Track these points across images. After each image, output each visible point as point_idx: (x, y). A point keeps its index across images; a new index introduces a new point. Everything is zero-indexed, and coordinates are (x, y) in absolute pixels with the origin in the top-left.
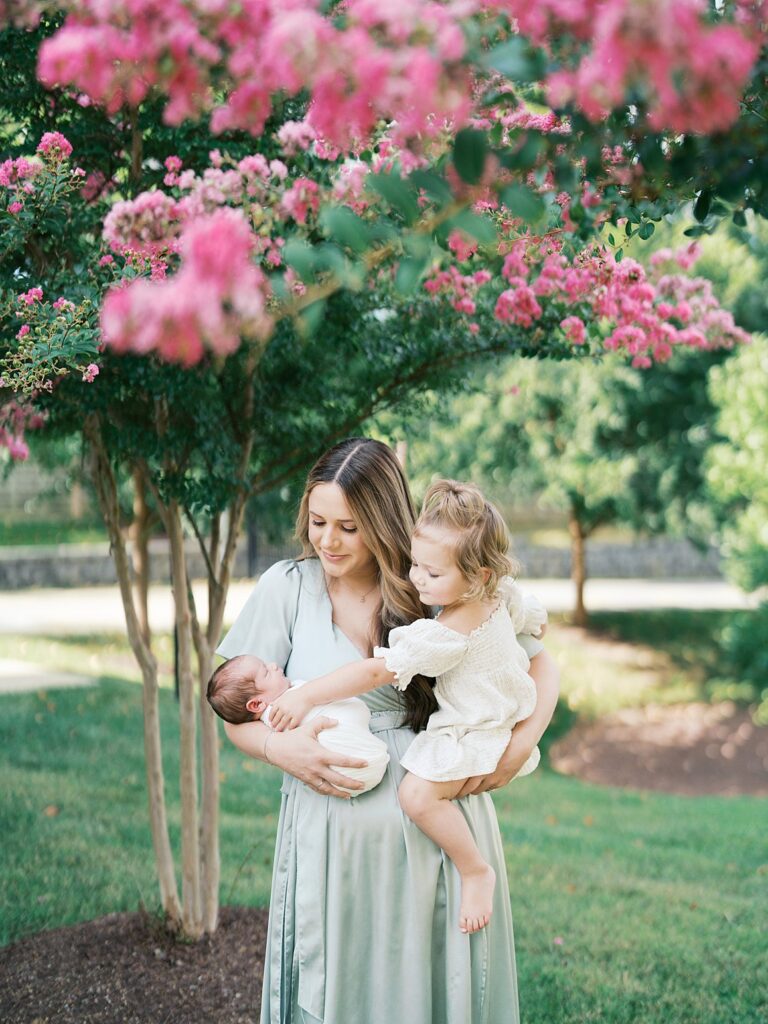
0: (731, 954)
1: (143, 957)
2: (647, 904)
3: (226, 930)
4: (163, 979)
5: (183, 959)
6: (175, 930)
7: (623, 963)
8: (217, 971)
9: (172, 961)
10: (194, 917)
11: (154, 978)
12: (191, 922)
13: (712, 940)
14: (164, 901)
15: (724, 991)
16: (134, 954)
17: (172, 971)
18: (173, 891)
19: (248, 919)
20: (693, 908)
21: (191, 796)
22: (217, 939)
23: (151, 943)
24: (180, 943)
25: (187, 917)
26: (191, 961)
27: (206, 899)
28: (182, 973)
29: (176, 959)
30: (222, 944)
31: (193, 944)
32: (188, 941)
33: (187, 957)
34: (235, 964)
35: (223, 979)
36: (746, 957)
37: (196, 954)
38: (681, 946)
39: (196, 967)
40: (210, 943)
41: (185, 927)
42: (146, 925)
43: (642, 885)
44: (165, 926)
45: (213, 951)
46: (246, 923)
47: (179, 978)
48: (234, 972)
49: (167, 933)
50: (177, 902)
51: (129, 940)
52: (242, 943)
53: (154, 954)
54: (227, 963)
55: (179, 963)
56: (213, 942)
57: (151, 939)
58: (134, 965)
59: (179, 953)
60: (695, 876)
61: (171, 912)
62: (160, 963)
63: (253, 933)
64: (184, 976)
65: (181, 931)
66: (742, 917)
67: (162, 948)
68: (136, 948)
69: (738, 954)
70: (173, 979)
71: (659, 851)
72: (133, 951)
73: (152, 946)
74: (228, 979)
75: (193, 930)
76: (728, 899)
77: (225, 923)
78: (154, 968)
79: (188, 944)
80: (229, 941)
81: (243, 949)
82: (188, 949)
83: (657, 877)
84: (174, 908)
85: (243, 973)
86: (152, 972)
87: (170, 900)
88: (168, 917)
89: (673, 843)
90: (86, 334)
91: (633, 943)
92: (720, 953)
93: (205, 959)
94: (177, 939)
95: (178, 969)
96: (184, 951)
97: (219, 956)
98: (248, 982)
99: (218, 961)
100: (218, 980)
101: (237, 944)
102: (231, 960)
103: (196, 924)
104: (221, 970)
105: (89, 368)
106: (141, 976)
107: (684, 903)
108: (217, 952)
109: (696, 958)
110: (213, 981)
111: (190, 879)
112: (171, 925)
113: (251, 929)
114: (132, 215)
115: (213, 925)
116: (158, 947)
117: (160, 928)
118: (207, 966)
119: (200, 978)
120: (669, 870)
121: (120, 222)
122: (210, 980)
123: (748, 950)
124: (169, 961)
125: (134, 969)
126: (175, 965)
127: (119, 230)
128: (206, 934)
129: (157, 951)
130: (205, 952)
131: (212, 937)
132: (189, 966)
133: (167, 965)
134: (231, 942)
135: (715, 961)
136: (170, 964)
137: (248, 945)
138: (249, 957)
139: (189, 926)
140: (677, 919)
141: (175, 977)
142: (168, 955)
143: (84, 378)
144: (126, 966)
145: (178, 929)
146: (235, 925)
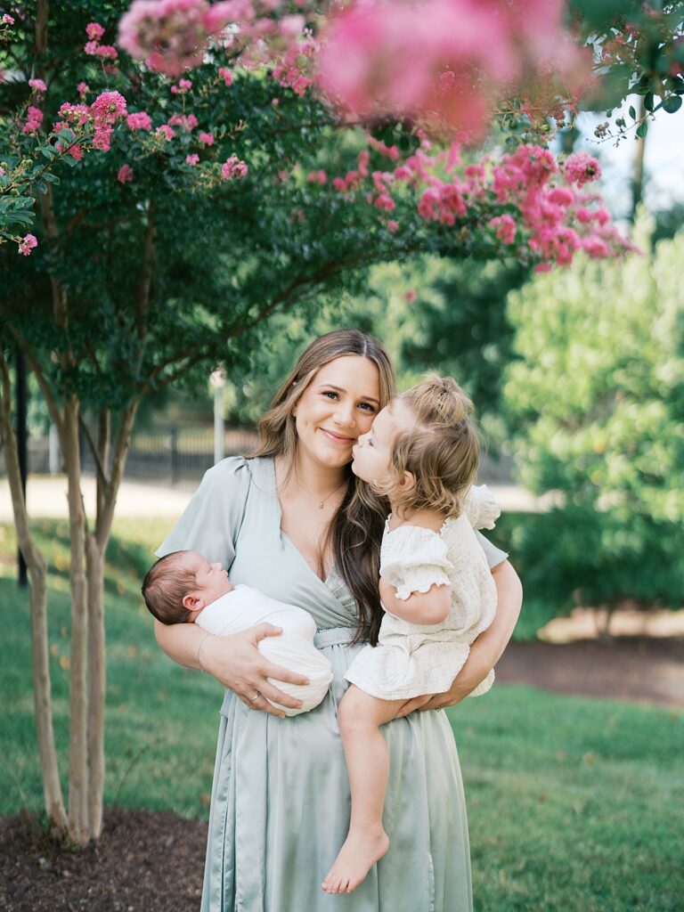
0: (593, 848)
1: (27, 868)
2: (498, 795)
3: (111, 836)
4: (51, 892)
5: (69, 869)
6: (60, 837)
7: (496, 861)
8: (108, 882)
9: (59, 871)
10: (81, 825)
11: (42, 892)
12: (77, 829)
13: (572, 834)
14: (48, 807)
15: (597, 890)
16: (18, 864)
17: (60, 883)
18: (59, 796)
19: (132, 822)
20: (542, 799)
21: (81, 701)
22: (103, 846)
23: (34, 852)
24: (66, 851)
25: (73, 825)
26: (78, 872)
27: (91, 804)
28: (70, 885)
29: (63, 869)
30: (109, 851)
31: (80, 852)
32: (74, 849)
33: (74, 867)
34: (125, 874)
35: (114, 891)
36: (607, 852)
37: (83, 864)
38: (544, 841)
39: (85, 878)
40: (97, 851)
41: (71, 834)
42: (29, 834)
43: (489, 775)
44: (49, 833)
45: (100, 860)
46: (129, 827)
47: (68, 891)
48: (125, 883)
49: (51, 841)
50: (62, 809)
51: (11, 849)
52: (129, 850)
53: (38, 864)
54: (117, 873)
55: (66, 873)
56: (99, 850)
57: (34, 847)
58: (19, 877)
59: (65, 863)
60: (533, 766)
61: (56, 820)
62: (45, 875)
63: (140, 839)
64: (73, 889)
65: (67, 840)
66: (589, 809)
67: (47, 857)
68: (18, 857)
69: (599, 848)
70: (61, 893)
71: (490, 740)
72: (16, 861)
73: (36, 856)
74: (119, 891)
75: (79, 838)
76: (573, 790)
77: (109, 828)
78: (40, 879)
79: (74, 853)
80: (116, 848)
81: (130, 857)
82: (74, 857)
83: (498, 766)
84: (59, 814)
85: (135, 885)
86: (39, 884)
87: (55, 806)
88: (52, 824)
89: (499, 731)
90: (17, 203)
91: (499, 838)
92: (581, 846)
93: (93, 869)
94: (62, 847)
95: (66, 880)
96: (69, 860)
97: (107, 865)
98: (141, 894)
99: (108, 871)
100: (110, 892)
101: (125, 851)
102: (120, 870)
103: (82, 831)
104: (111, 881)
105: (26, 240)
106: (27, 889)
107: (532, 794)
108: (105, 860)
109: (561, 854)
110: (105, 893)
111: (78, 785)
112: (55, 832)
113: (137, 834)
114: (155, 19)
115: (97, 832)
116: (42, 856)
117: (44, 836)
118: (95, 877)
119: (90, 891)
120: (508, 760)
121: (143, 25)
122: (101, 892)
123: (607, 843)
124: (55, 872)
125: (19, 882)
126: (62, 876)
127: (140, 38)
128: (92, 841)
129: (42, 861)
130: (92, 861)
131: (98, 844)
132: (76, 878)
133: (53, 876)
134: (118, 849)
135: (580, 857)
136: (57, 875)
137: (135, 852)
138: (139, 866)
139: (75, 833)
140: (532, 813)
141: (64, 890)
142: (53, 865)
143: (20, 250)
144: (10, 879)
145: (64, 838)
146: (119, 829)
